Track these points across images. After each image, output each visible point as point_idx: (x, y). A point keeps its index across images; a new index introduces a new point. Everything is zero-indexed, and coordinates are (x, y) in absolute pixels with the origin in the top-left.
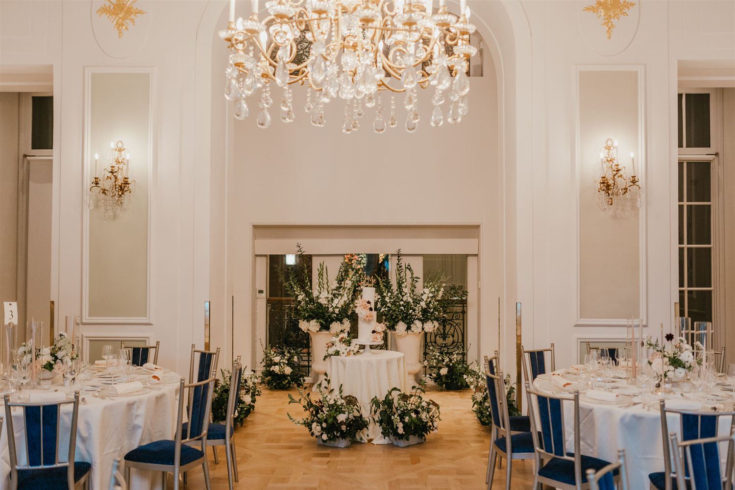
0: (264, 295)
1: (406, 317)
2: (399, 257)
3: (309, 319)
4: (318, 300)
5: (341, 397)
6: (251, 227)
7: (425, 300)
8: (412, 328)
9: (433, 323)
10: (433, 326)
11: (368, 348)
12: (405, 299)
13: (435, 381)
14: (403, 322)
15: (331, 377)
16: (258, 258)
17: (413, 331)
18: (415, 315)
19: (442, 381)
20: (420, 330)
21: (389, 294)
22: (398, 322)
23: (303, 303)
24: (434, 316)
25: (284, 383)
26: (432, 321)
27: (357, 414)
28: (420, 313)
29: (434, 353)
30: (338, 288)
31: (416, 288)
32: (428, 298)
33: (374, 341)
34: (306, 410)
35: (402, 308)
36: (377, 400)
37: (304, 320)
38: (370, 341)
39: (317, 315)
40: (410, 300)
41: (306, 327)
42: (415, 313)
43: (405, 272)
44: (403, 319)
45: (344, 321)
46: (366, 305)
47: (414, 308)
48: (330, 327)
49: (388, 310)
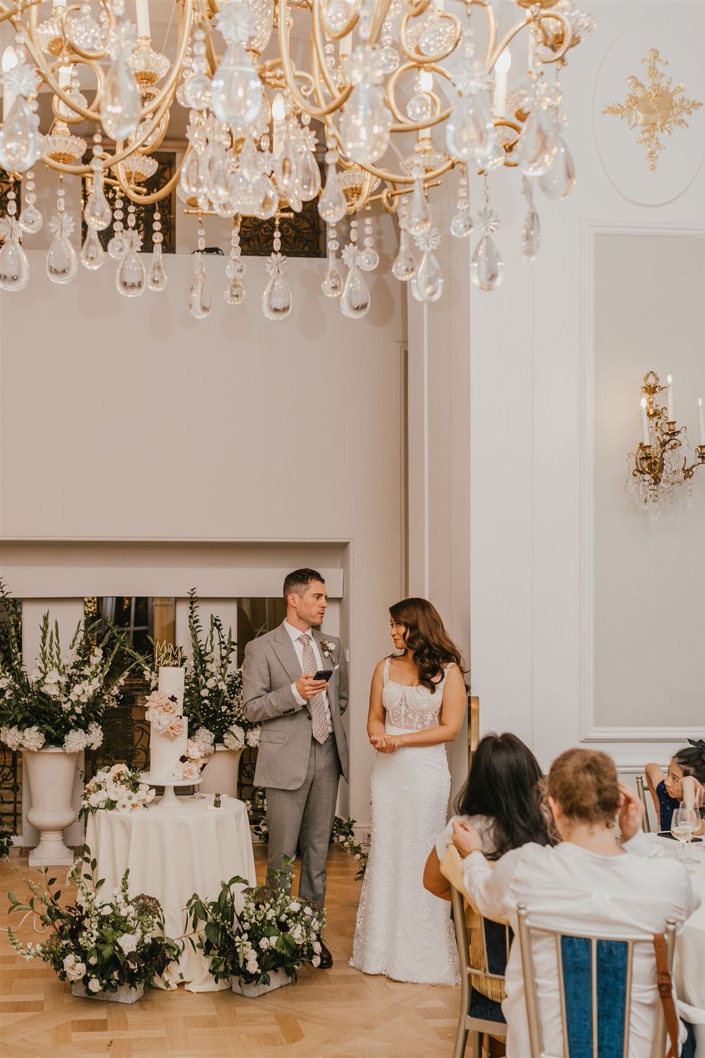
1: (213, 719)
2: (192, 603)
3: (23, 724)
4: (42, 689)
5: (126, 898)
8: (225, 741)
11: (170, 793)
12: (211, 683)
14: (207, 728)
15: (97, 853)
17: (227, 747)
18: (233, 716)
20: (240, 744)
22: (198, 728)
23: (9, 692)
27: (159, 933)
30: (79, 664)
31: (230, 662)
33: (186, 778)
34: (46, 923)
35: (206, 701)
36: (200, 902)
37: (11, 727)
38: (176, 777)
39: (38, 718)
40: (223, 687)
41: (17, 739)
42: (232, 711)
43: (211, 632)
44: (209, 723)
45: (91, 728)
46: (168, 704)
47: (229, 702)
48: (64, 739)
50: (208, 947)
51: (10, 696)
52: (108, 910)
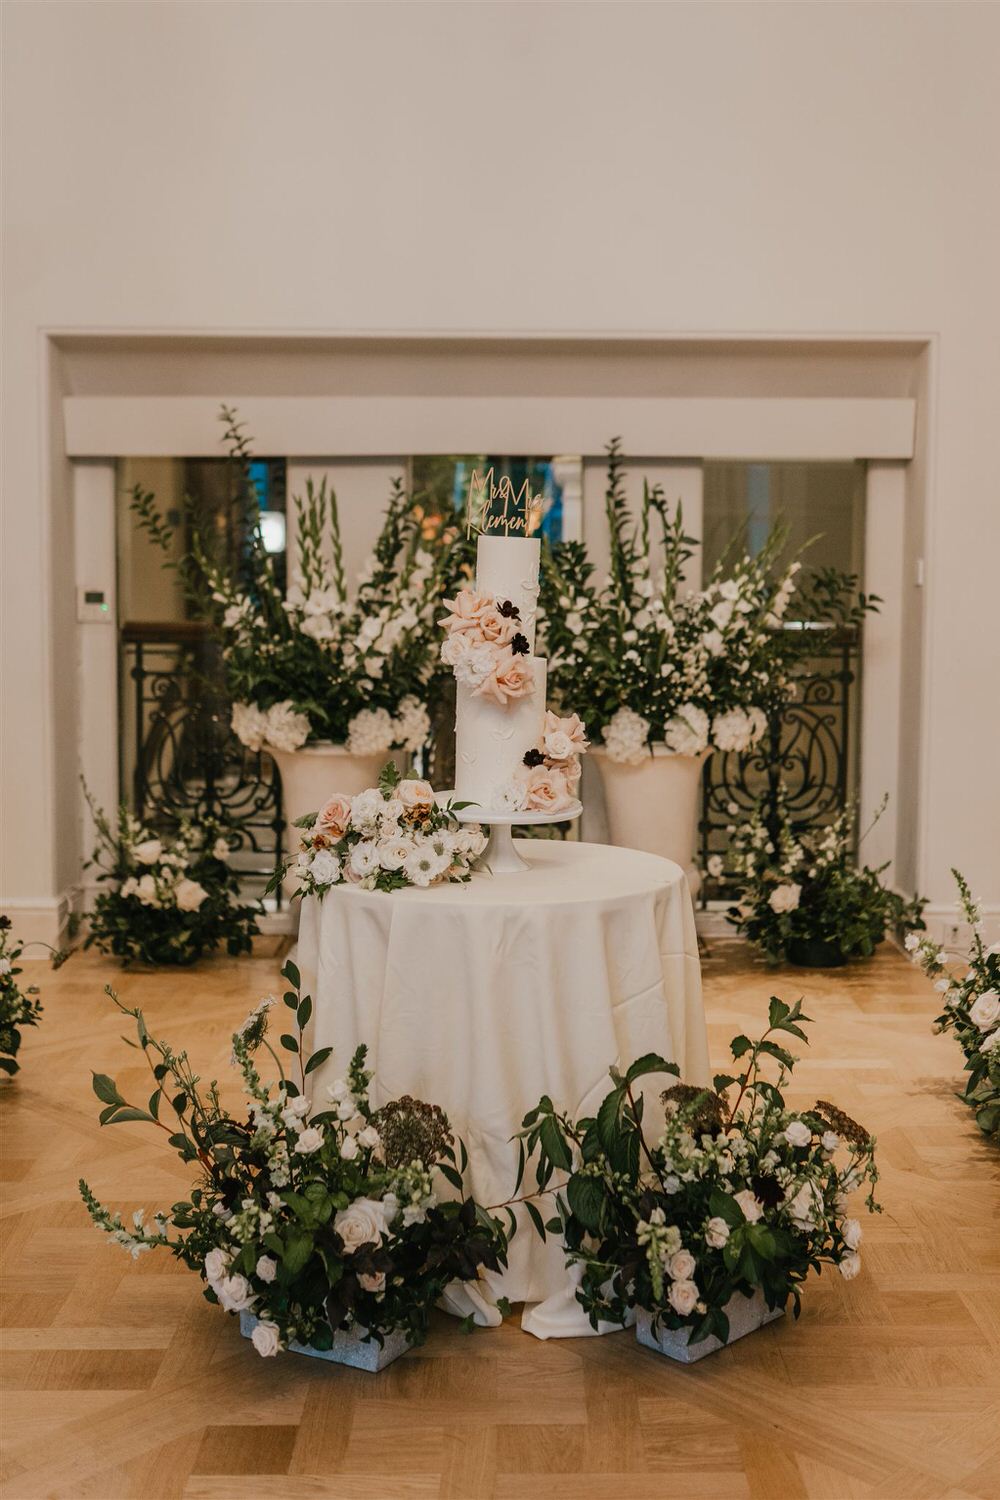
0: (106, 609)
1: (647, 691)
2: (613, 467)
3: (264, 697)
4: (303, 625)
5: (363, 1108)
6: (43, 347)
7: (721, 623)
8: (669, 737)
9: (748, 715)
10: (747, 729)
11: (503, 840)
12: (642, 621)
13: (753, 936)
14: (635, 710)
16: (82, 473)
17: (672, 749)
18: (685, 686)
19: (779, 935)
20: (700, 743)
21: (582, 602)
22: (614, 710)
23: (243, 636)
24: (753, 687)
25: (175, 943)
26: (744, 706)
27: (447, 1192)
28: (704, 677)
29: (747, 828)
30: (382, 579)
31: (682, 579)
32: (733, 620)
33: (537, 806)
34: (188, 1156)
35: (632, 655)
36: (553, 1119)
37: (248, 705)
38: (510, 803)
39: (296, 684)
40: (666, 625)
41: (256, 728)
42: (683, 674)
43: (645, 515)
44: (637, 698)
45: (406, 708)
46: (493, 622)
47: (678, 658)
48: (347, 728)
49: (577, 664)
50: (573, 1229)
51: (245, 641)
52: (311, 1140)
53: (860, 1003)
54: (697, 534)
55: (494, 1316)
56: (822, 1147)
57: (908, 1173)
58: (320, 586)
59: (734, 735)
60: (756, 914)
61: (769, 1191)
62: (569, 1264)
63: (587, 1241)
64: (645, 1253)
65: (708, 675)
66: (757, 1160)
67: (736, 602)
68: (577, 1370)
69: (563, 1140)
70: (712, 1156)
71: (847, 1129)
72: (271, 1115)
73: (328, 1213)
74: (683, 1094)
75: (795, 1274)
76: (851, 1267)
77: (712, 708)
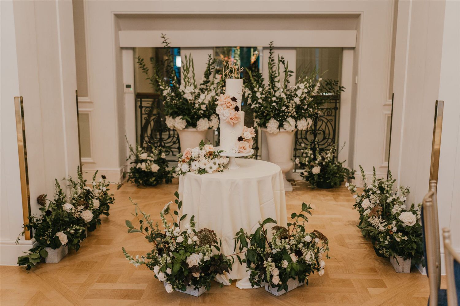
0: (132, 89)
1: (278, 114)
2: (271, 50)
3: (174, 115)
4: (184, 96)
5: (194, 231)
6: (112, 18)
7: (299, 95)
8: (284, 126)
9: (307, 120)
10: (306, 124)
11: (232, 161)
12: (277, 94)
13: (307, 180)
14: (275, 119)
16: (124, 52)
17: (285, 130)
18: (289, 112)
19: (314, 180)
20: (293, 128)
21: (261, 89)
22: (270, 119)
23: (168, 98)
24: (308, 113)
25: (151, 180)
26: (305, 118)
27: (216, 252)
28: (294, 110)
29: (306, 151)
30: (206, 83)
31: (289, 82)
32: (303, 94)
33: (241, 152)
34: (150, 241)
35: (274, 104)
36: (243, 234)
37: (170, 117)
38: (234, 151)
39: (182, 112)
40: (283, 96)
41: (172, 123)
42: (288, 110)
43: (278, 65)
44: (276, 116)
45: (213, 118)
46: (230, 103)
47: (287, 105)
48: (196, 124)
49: (259, 106)
50: (249, 263)
51: (168, 100)
52: (180, 239)
53: (335, 199)
54: (294, 70)
55: (228, 283)
56: (315, 242)
57: (342, 247)
58: (188, 85)
59: (303, 126)
60: (308, 174)
61: (299, 253)
62: (247, 271)
63: (252, 265)
64: (266, 269)
65: (296, 109)
66: (297, 245)
67: (303, 89)
68: (249, 297)
69: (245, 239)
70: (284, 245)
71: (321, 237)
72: (170, 233)
73: (185, 258)
74: (277, 228)
75: (307, 274)
76: (322, 272)
77: (296, 119)
